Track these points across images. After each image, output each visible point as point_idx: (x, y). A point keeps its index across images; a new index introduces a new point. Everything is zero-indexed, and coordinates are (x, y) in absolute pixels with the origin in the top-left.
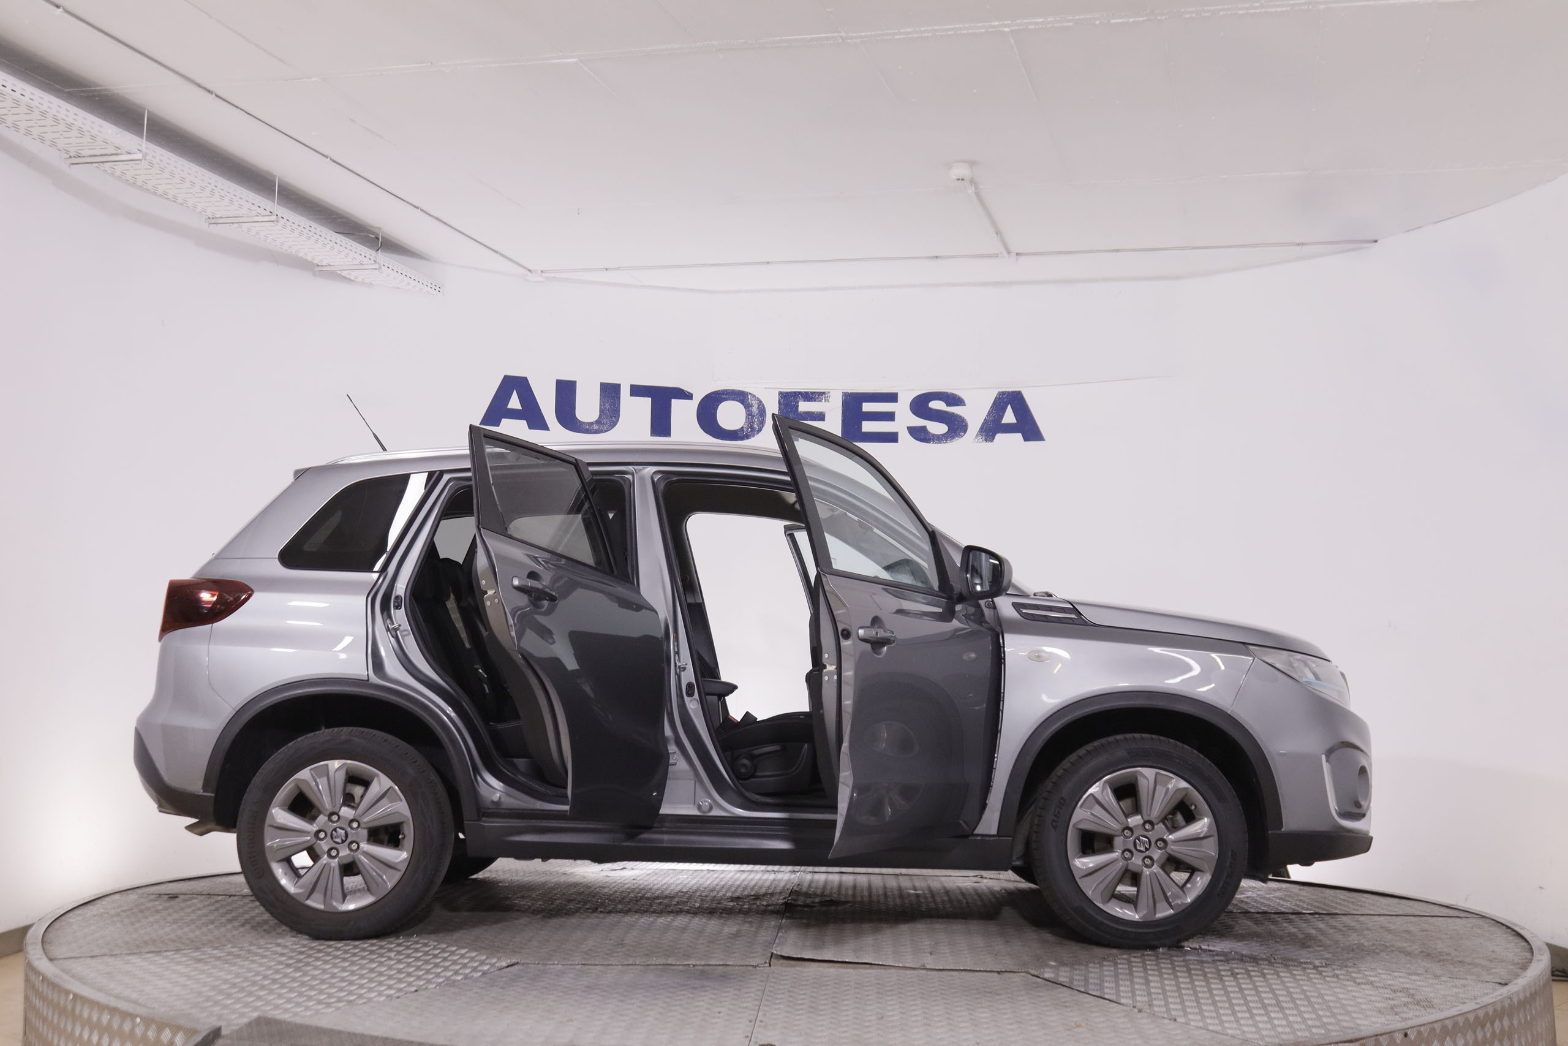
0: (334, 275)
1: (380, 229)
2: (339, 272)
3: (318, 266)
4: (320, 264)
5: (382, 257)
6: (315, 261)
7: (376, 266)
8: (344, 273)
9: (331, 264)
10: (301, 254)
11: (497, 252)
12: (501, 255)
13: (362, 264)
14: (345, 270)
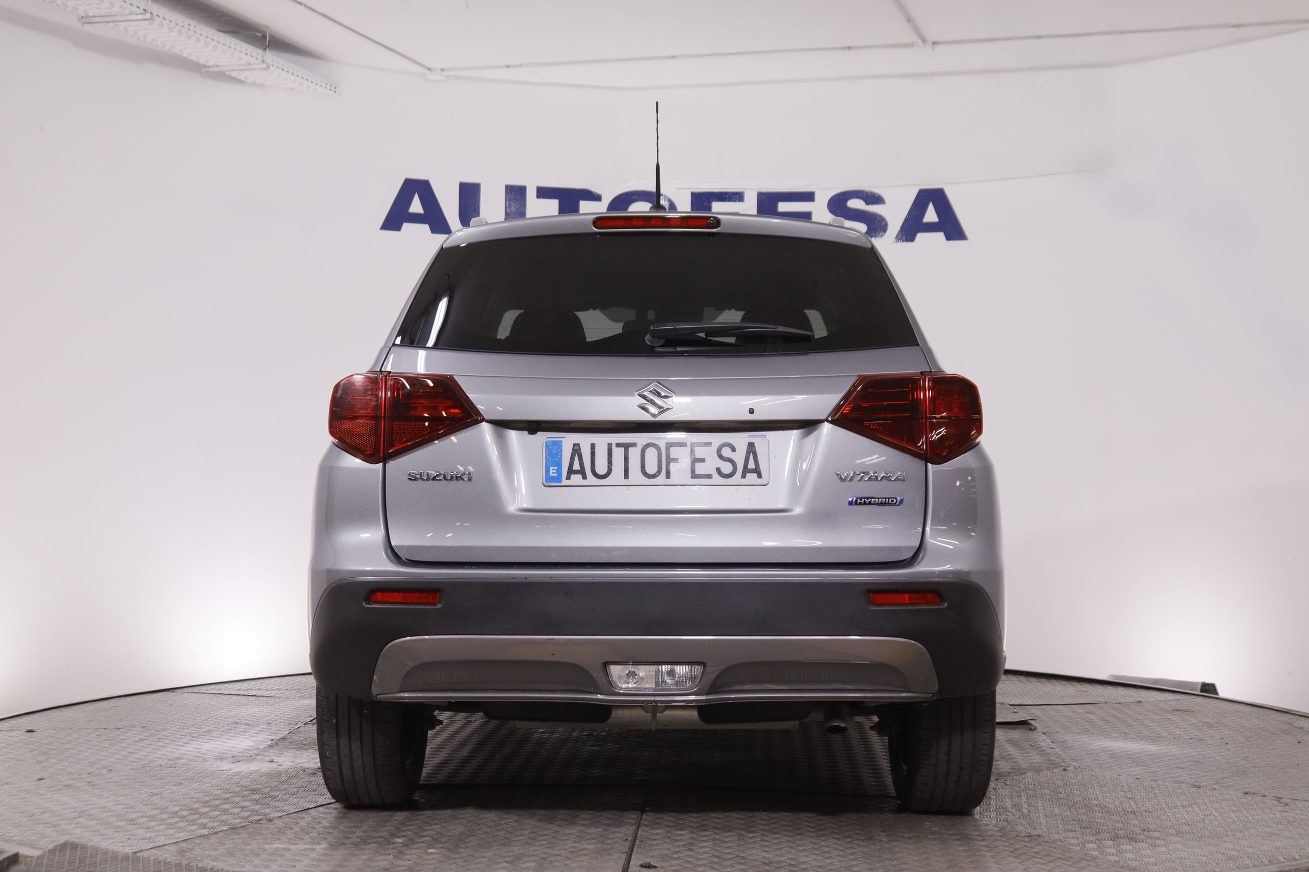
0: (221, 76)
1: (267, 27)
2: (227, 73)
3: (205, 66)
4: (206, 64)
5: (270, 56)
6: (202, 62)
7: (264, 66)
8: (234, 74)
9: (219, 64)
10: (185, 55)
11: (391, 50)
12: (397, 53)
13: (249, 64)
14: (233, 71)
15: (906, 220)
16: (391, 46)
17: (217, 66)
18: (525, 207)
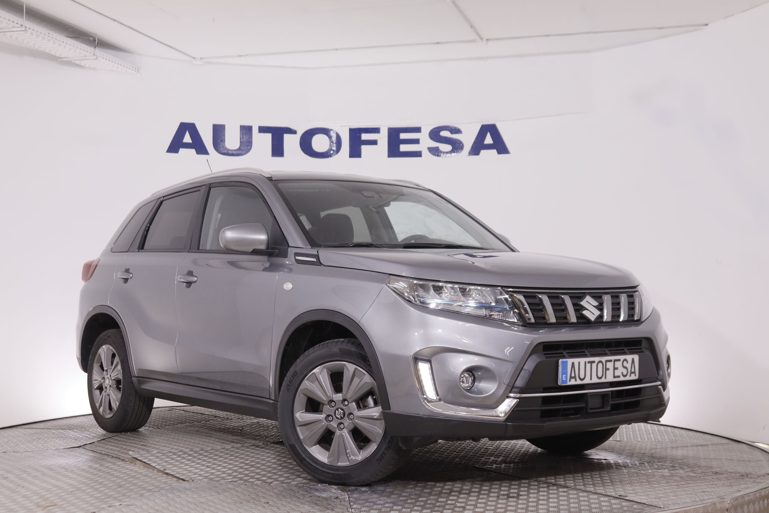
0: (69, 63)
1: (96, 34)
2: (73, 61)
3: (60, 58)
5: (99, 52)
6: (57, 55)
7: (95, 57)
8: (77, 62)
9: (67, 56)
10: (47, 51)
11: (170, 47)
12: (173, 48)
13: (86, 56)
14: (77, 60)
15: (475, 142)
16: (170, 45)
17: (67, 57)
18: (252, 138)
